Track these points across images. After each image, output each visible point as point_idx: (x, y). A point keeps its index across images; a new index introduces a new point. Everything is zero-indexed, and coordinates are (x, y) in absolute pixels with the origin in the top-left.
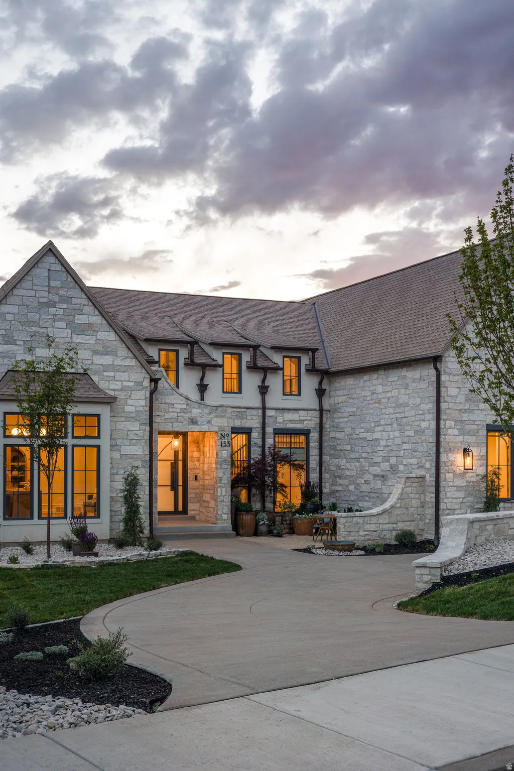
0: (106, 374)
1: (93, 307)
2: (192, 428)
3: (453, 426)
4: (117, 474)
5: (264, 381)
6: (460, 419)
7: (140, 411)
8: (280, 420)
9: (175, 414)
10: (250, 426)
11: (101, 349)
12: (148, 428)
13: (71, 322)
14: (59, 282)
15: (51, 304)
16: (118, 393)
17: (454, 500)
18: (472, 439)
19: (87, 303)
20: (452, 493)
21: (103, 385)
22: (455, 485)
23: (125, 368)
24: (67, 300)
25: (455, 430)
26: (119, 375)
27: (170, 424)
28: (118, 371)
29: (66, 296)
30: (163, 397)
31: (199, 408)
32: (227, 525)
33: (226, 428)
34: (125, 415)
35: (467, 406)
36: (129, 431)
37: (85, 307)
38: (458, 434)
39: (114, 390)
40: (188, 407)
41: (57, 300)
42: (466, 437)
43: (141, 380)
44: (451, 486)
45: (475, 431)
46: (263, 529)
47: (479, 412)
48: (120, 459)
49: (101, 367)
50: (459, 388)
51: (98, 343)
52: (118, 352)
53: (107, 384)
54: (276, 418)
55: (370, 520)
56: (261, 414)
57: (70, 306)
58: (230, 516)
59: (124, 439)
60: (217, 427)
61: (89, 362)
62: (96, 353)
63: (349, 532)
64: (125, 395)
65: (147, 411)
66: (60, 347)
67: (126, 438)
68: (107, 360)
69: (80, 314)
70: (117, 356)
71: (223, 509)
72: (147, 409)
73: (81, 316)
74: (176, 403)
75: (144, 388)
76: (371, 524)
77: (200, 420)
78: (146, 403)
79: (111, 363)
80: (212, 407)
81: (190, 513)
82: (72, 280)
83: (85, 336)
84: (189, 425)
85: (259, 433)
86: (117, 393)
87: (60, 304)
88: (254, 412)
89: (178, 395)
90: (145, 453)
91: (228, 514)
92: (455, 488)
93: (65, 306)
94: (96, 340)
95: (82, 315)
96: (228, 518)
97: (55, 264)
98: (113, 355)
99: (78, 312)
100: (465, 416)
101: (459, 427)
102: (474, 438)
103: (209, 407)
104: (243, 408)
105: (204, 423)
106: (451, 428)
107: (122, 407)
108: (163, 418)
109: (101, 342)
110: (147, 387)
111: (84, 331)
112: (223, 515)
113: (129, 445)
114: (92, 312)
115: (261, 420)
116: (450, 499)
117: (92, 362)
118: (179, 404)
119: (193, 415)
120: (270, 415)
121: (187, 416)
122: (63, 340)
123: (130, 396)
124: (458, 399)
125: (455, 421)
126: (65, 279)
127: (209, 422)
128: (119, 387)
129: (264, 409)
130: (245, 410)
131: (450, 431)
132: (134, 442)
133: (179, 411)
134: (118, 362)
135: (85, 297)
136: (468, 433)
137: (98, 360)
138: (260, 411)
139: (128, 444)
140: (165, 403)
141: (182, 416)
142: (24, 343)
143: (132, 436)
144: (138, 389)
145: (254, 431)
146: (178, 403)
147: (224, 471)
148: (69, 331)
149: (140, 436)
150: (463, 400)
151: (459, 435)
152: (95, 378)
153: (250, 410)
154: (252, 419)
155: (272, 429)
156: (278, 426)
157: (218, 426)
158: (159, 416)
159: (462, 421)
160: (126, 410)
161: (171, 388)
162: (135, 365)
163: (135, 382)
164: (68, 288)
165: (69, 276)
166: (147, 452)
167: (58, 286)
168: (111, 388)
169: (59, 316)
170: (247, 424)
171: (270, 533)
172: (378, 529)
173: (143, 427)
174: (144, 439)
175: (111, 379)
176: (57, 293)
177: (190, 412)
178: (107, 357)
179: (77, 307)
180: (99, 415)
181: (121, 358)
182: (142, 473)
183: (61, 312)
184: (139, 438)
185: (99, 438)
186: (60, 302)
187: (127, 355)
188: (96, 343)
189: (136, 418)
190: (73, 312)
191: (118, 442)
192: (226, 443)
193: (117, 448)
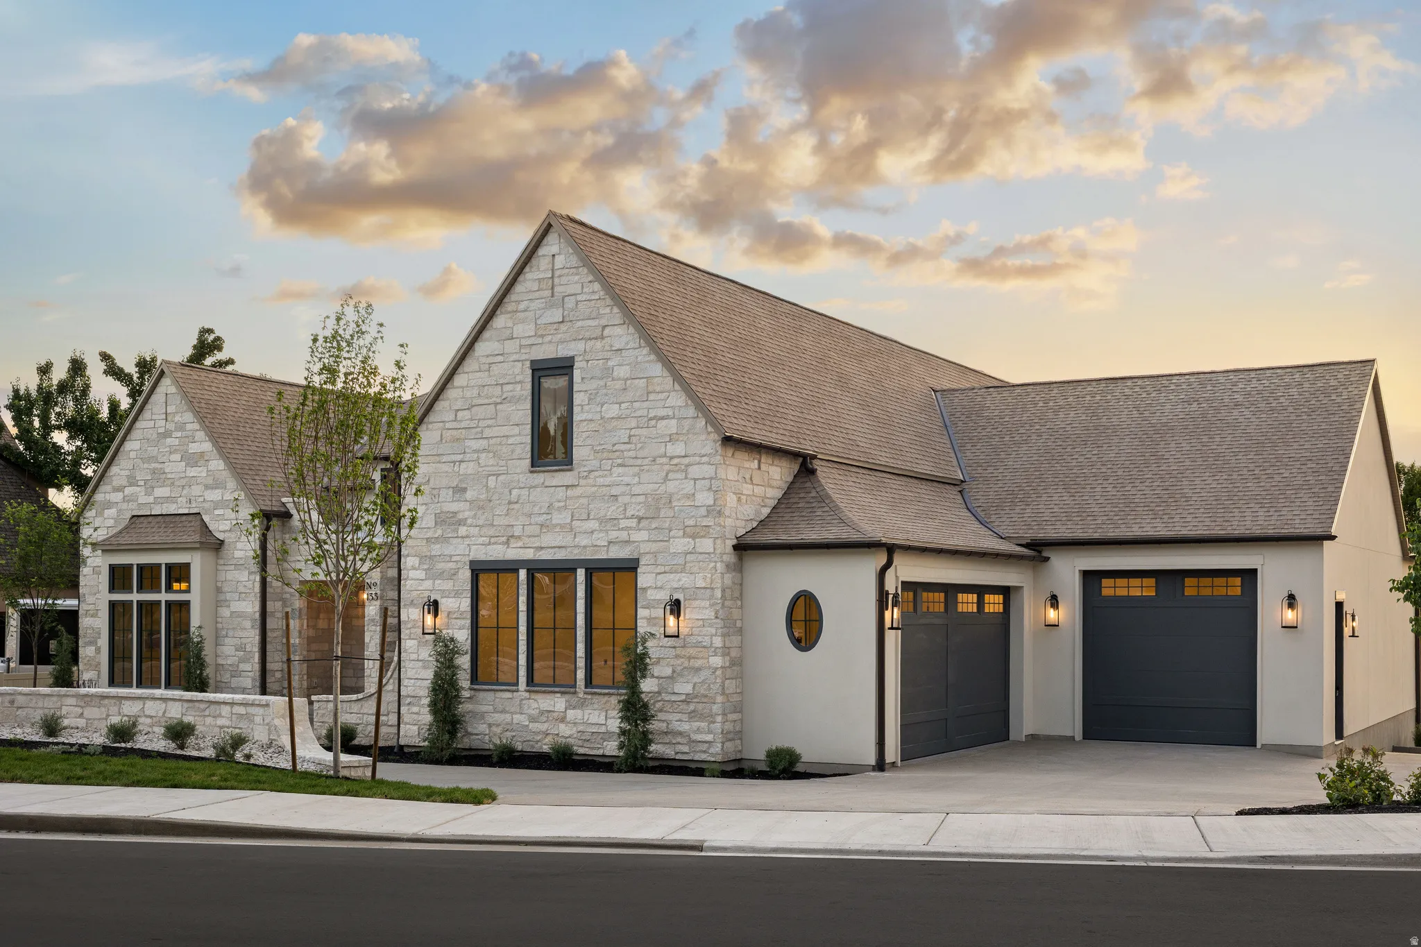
0: (217, 512)
3: (417, 565)
4: (227, 636)
6: (429, 554)
7: (251, 556)
11: (211, 482)
13: (185, 452)
14: (175, 406)
15: (167, 434)
17: (420, 682)
18: (448, 585)
19: (199, 427)
20: (414, 671)
21: (212, 527)
22: (420, 658)
23: (234, 502)
24: (183, 426)
25: (418, 572)
26: (228, 513)
27: (311, 572)
28: (227, 507)
29: (182, 422)
34: (234, 562)
35: (439, 532)
36: (238, 581)
37: (198, 432)
38: (424, 578)
39: (224, 532)
41: (173, 429)
42: (438, 582)
44: (413, 660)
45: (452, 572)
47: (460, 539)
49: (212, 504)
50: (426, 504)
52: (228, 484)
53: (217, 525)
55: (350, 707)
57: (184, 433)
61: (201, 499)
62: (207, 487)
63: (323, 722)
64: (234, 537)
65: (258, 555)
66: (176, 483)
67: (235, 590)
68: (217, 494)
69: (192, 442)
70: (225, 489)
72: (258, 552)
73: (194, 444)
75: (255, 527)
76: (352, 713)
79: (220, 498)
83: (197, 468)
86: (227, 535)
87: (175, 433)
90: (254, 610)
92: (420, 664)
93: (179, 434)
94: (208, 471)
95: (195, 442)
97: (171, 385)
98: (222, 487)
99: (191, 439)
100: (436, 549)
101: (426, 567)
102: (451, 583)
106: (414, 568)
107: (231, 552)
109: (211, 472)
110: (257, 525)
111: (197, 462)
113: (239, 600)
116: (412, 681)
117: (204, 499)
122: (178, 475)
123: (239, 538)
124: (424, 522)
125: (423, 558)
126: (180, 402)
128: (228, 527)
131: (412, 574)
132: (243, 595)
134: (227, 495)
136: (441, 575)
137: (209, 495)
139: (238, 597)
142: (145, 483)
143: (241, 589)
148: (183, 464)
149: (250, 589)
150: (432, 524)
151: (426, 579)
152: (207, 518)
158: (299, 561)
159: (431, 557)
160: (235, 556)
162: (243, 496)
163: (244, 520)
164: (183, 412)
166: (257, 607)
167: (174, 411)
168: (220, 529)
169: (174, 447)
172: (361, 722)
173: (252, 577)
174: (255, 592)
175: (220, 517)
176: (174, 419)
178: (217, 491)
179: (190, 433)
180: (189, 563)
181: (230, 491)
182: (251, 636)
183: (177, 442)
184: (248, 591)
185: (188, 591)
186: (176, 430)
187: (235, 487)
188: (208, 475)
189: (245, 566)
190: (187, 440)
191: (228, 596)
192: (373, 596)
193: (227, 603)
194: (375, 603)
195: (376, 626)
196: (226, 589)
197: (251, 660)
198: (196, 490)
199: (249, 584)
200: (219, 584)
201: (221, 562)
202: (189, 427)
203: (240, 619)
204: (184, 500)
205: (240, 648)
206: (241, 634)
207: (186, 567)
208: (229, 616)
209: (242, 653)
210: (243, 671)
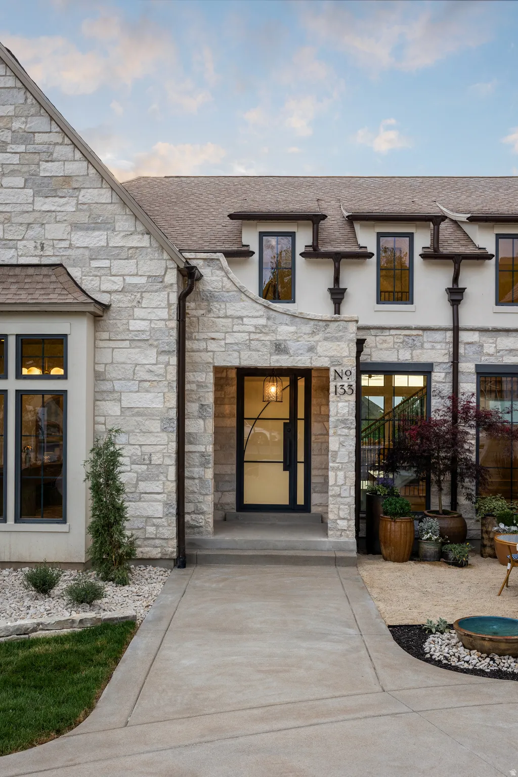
0: (95, 264)
1: (73, 146)
2: (278, 361)
5: (456, 279)
7: (160, 330)
8: (489, 348)
9: (245, 336)
10: (430, 361)
11: (86, 220)
12: (174, 360)
13: (33, 175)
14: (12, 107)
16: (117, 297)
19: (60, 141)
21: (88, 284)
23: (130, 251)
24: (27, 137)
26: (118, 266)
27: (236, 354)
28: (117, 257)
29: (25, 131)
30: (223, 306)
31: (292, 324)
32: (347, 540)
33: (345, 360)
34: (130, 336)
36: (136, 365)
37: (58, 148)
39: (110, 293)
40: (270, 323)
41: (9, 140)
43: (161, 272)
46: (429, 548)
48: (121, 416)
49: (87, 253)
51: (81, 210)
52: (118, 225)
53: (96, 282)
54: (482, 346)
56: (451, 340)
57: (31, 148)
58: (353, 523)
59: (129, 380)
60: (327, 359)
61: (65, 244)
62: (76, 226)
64: (130, 301)
65: (172, 329)
66: (14, 220)
67: (131, 377)
68: (97, 239)
69: (47, 161)
70: (114, 230)
71: (339, 509)
72: (174, 324)
73: (50, 164)
74: (248, 317)
75: (166, 287)
77: (292, 346)
78: (170, 315)
79: (103, 243)
80: (316, 323)
81: (314, 509)
82: (34, 101)
83: (57, 199)
84: (271, 354)
85: (447, 373)
86: (115, 297)
87: (13, 146)
88: (438, 336)
89: (251, 301)
90: (168, 405)
91: (348, 520)
93: (22, 148)
94: (78, 204)
95: (52, 161)
96: (349, 527)
97: (5, 76)
98: (108, 229)
99: (44, 156)
103: (312, 323)
104: (416, 329)
105: (301, 352)
107: (125, 322)
108: (223, 343)
109: (85, 207)
110: (172, 285)
111: (55, 190)
112: (339, 521)
113: (138, 392)
114: (70, 155)
115: (451, 350)
117: (71, 244)
118: (253, 317)
119: (279, 338)
120: (470, 340)
121: (268, 338)
122: (19, 209)
123: (139, 302)
126: (22, 101)
127: (311, 349)
128: (118, 286)
129: (456, 330)
130: (420, 332)
132: (147, 384)
133: (252, 329)
134: (117, 241)
135: (58, 129)
137: (81, 239)
138: (450, 334)
139: (135, 388)
140: (226, 317)
141: (257, 340)
143: (142, 375)
144: (155, 288)
145: (436, 369)
146: (250, 315)
147: (342, 439)
148: (30, 192)
149: (158, 375)
152: (75, 272)
153: (429, 332)
154: (433, 348)
155: (474, 366)
156: (485, 360)
157: (330, 357)
158: (213, 339)
160: (131, 328)
161: (236, 289)
162: (148, 245)
163: (149, 277)
164: (27, 117)
165: (28, 94)
166: (173, 402)
167: (10, 114)
168: (103, 288)
169: (12, 167)
170: (423, 356)
171: (441, 557)
173: (164, 358)
174: (166, 380)
175: (103, 272)
176: (9, 125)
177: (273, 332)
178: (97, 233)
179: (44, 148)
180: (66, 335)
181: (122, 234)
182: (163, 442)
183: (16, 159)
184: (156, 378)
185: (65, 377)
186: (14, 142)
187: (133, 229)
188: (78, 210)
189: (150, 342)
190: (37, 157)
191: (118, 385)
192: (346, 388)
193: (116, 395)
194: (346, 397)
195: (349, 428)
196: (114, 375)
197: (162, 477)
198: (55, 231)
199: (159, 369)
200: (100, 368)
201: (105, 335)
202: (39, 138)
203: (139, 419)
204: (31, 245)
205: (146, 460)
206: (142, 439)
207: (60, 341)
208: (119, 414)
209: (145, 467)
210: (146, 493)
